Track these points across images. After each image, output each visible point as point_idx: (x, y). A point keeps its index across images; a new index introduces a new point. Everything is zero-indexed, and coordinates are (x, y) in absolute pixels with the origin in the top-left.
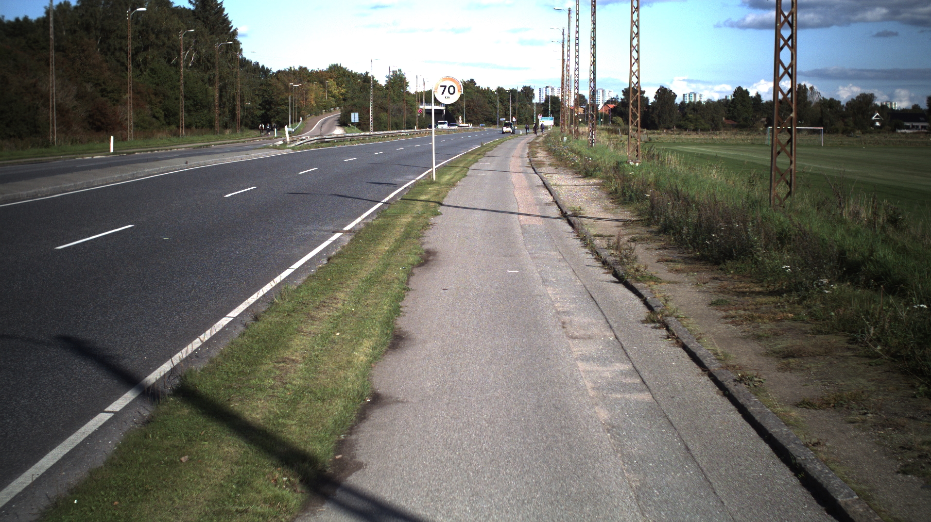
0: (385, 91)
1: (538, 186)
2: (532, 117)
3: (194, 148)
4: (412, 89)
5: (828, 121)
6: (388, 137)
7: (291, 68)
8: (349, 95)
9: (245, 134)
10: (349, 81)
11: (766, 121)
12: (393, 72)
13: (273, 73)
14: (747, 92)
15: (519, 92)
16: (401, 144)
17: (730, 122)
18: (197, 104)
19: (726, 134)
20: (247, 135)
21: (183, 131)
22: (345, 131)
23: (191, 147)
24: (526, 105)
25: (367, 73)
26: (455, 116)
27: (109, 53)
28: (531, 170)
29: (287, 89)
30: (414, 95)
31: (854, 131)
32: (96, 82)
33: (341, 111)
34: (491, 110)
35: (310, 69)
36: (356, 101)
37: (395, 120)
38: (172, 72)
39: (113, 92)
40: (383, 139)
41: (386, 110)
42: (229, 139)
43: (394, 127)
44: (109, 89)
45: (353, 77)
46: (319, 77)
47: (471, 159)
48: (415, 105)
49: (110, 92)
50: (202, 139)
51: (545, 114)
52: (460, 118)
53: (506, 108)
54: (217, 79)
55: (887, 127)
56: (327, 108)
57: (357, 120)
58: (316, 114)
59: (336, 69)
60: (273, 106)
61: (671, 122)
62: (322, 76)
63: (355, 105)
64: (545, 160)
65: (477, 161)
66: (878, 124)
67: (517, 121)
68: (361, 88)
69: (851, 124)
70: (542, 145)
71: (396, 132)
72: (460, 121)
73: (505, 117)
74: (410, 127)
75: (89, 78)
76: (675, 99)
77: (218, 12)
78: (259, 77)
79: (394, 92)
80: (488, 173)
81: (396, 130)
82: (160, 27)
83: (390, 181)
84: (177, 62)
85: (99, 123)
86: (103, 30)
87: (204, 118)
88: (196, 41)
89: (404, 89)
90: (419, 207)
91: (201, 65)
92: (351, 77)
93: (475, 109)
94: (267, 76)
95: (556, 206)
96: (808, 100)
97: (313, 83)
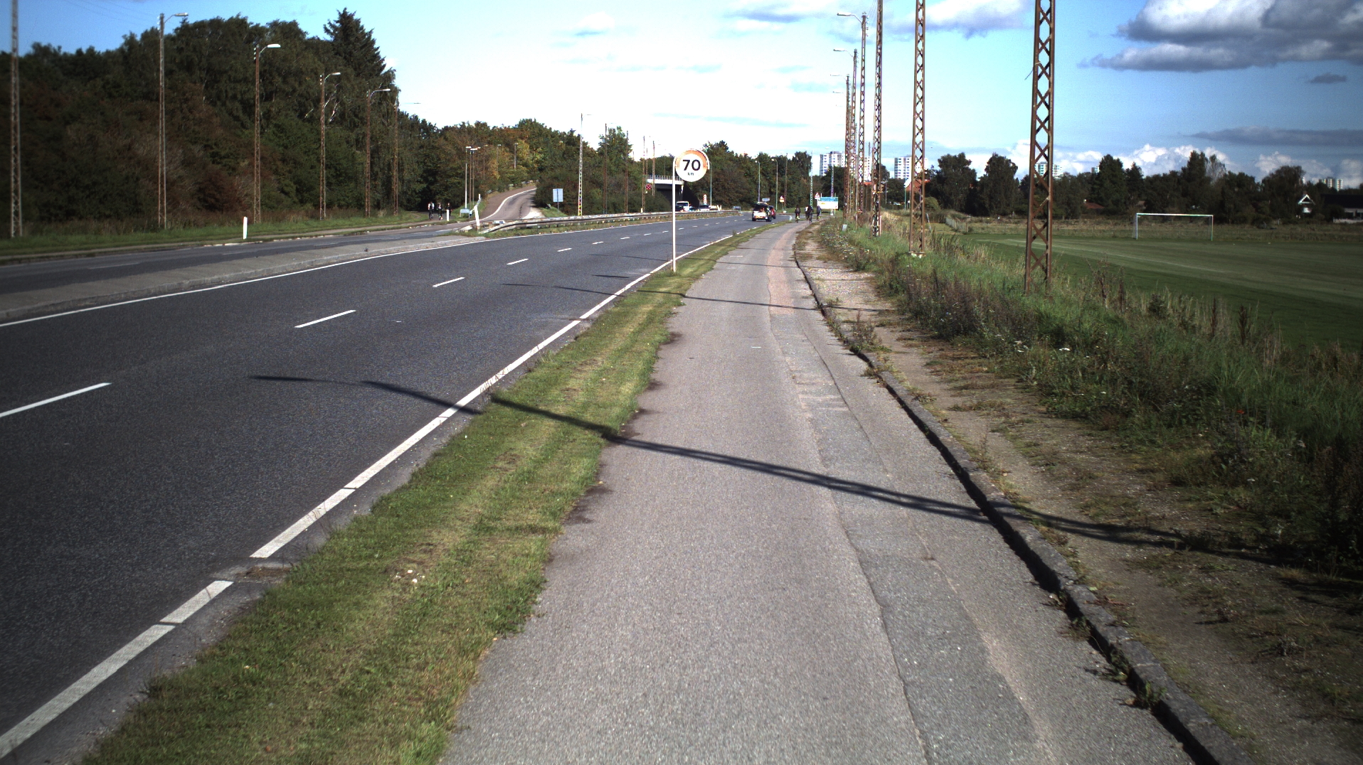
0: (599, 159)
1: (798, 280)
2: (808, 197)
3: (345, 235)
4: (636, 155)
5: (1232, 206)
6: (606, 222)
7: (464, 123)
8: (547, 163)
9: (404, 217)
10: (546, 143)
11: (1145, 204)
12: (610, 130)
13: (438, 130)
14: (1119, 164)
15: (789, 161)
16: (625, 232)
17: (1094, 206)
18: (340, 175)
19: (1085, 222)
20: (407, 219)
21: (323, 212)
22: (543, 213)
23: (341, 233)
24: (799, 180)
25: (572, 132)
26: (698, 192)
27: (219, 103)
28: (794, 264)
29: (462, 154)
30: (638, 164)
31: (1268, 221)
32: (205, 143)
33: (537, 186)
34: (748, 186)
35: (491, 125)
36: (558, 171)
37: (613, 199)
38: (305, 131)
39: (228, 157)
40: (600, 225)
41: (600, 185)
42: (382, 224)
43: (611, 209)
44: (223, 153)
45: (552, 137)
46: (504, 137)
47: (719, 251)
48: (641, 178)
49: (224, 157)
50: (349, 223)
51: (826, 193)
52: (705, 196)
53: (770, 183)
54: (368, 140)
55: (1320, 215)
56: (516, 182)
57: (561, 199)
58: (500, 190)
59: (529, 125)
60: (439, 179)
61: (1008, 205)
62: (509, 135)
63: (556, 178)
64: (814, 253)
65: (726, 254)
66: (1306, 210)
67: (787, 202)
68: (564, 153)
69: (1267, 210)
70: (815, 234)
71: (616, 215)
72: (705, 202)
73: (770, 197)
74: (633, 209)
75: (196, 138)
76: (1015, 172)
77: (365, 45)
78: (419, 137)
79: (611, 160)
80: (741, 266)
81: (616, 213)
82: (289, 67)
83: (620, 275)
84: (311, 117)
85: (213, 200)
86: (209, 70)
87: (350, 194)
88: (339, 88)
89: (626, 155)
90: (659, 298)
91: (346, 120)
92: (550, 137)
93: (726, 185)
94: (429, 135)
95: (813, 299)
96: (1207, 175)
97: (495, 145)
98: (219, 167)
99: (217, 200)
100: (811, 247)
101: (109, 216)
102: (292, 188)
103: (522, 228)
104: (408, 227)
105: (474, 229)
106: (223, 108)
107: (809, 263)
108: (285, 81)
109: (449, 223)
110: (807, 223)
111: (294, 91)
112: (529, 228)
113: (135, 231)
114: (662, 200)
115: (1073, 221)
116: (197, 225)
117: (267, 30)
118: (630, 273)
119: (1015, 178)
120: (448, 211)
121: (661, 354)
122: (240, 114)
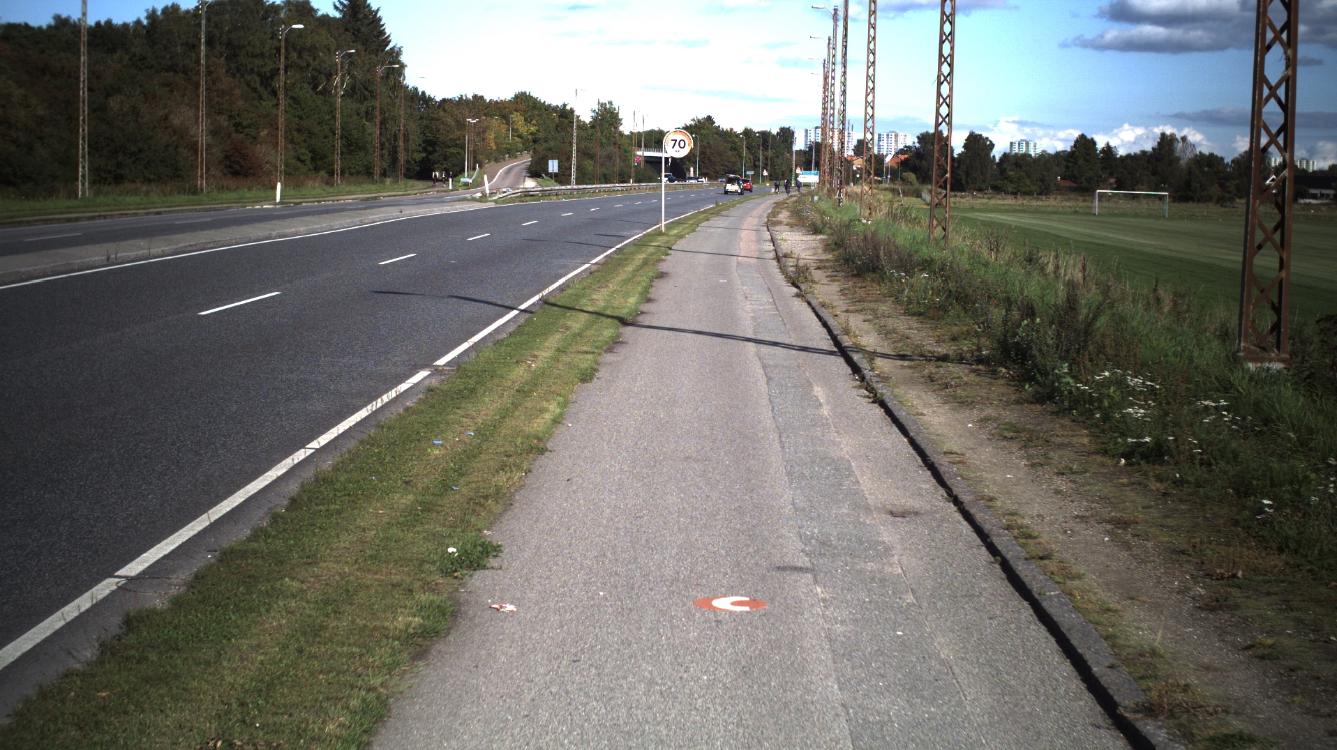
0: (590, 132)
1: (765, 240)
4: (626, 128)
5: (1198, 185)
6: (600, 192)
7: (461, 96)
8: (540, 135)
9: (409, 185)
10: (540, 116)
11: (1116, 182)
12: (602, 104)
13: (436, 102)
14: (1093, 143)
15: (774, 135)
16: (618, 200)
17: (1068, 183)
18: (350, 145)
19: (1056, 199)
20: (411, 187)
21: (338, 179)
22: (539, 183)
23: (358, 198)
24: (782, 154)
25: (565, 105)
26: (685, 166)
29: (461, 125)
30: (628, 137)
31: (1232, 200)
32: (228, 113)
33: (532, 157)
34: (734, 160)
35: (488, 99)
36: (552, 143)
37: (604, 170)
38: (319, 103)
39: (250, 127)
41: (591, 157)
42: (389, 190)
43: (603, 181)
44: (245, 123)
45: (546, 110)
46: (500, 110)
47: (702, 217)
48: (631, 151)
49: (246, 127)
50: (362, 189)
51: (807, 167)
52: (692, 169)
53: (756, 157)
54: (377, 113)
56: (511, 152)
57: (556, 170)
58: (496, 160)
59: (524, 98)
60: (437, 149)
61: (984, 181)
62: (505, 108)
63: (550, 149)
65: (708, 220)
68: (557, 126)
69: (1233, 189)
70: (791, 204)
71: (608, 185)
72: (692, 174)
73: (754, 170)
74: (623, 180)
75: (220, 109)
76: (992, 149)
77: (372, 22)
78: (419, 108)
79: (602, 133)
80: (719, 230)
81: (606, 183)
82: (304, 43)
83: (617, 234)
84: (324, 88)
85: (238, 167)
86: (229, 44)
87: (360, 163)
88: (351, 63)
89: (616, 128)
90: (651, 250)
91: (356, 94)
92: (543, 110)
93: (712, 158)
94: (428, 106)
95: (774, 253)
96: (1177, 155)
97: (492, 118)
98: (242, 135)
99: (242, 167)
100: (784, 216)
101: (154, 180)
102: (307, 156)
103: (525, 196)
104: (416, 194)
105: (484, 195)
106: (242, 80)
107: (777, 228)
108: (300, 57)
109: (452, 190)
110: (785, 196)
111: (308, 65)
112: (532, 195)
113: (179, 193)
114: (650, 172)
115: (1044, 197)
116: (229, 189)
117: (283, 8)
118: (625, 233)
119: (992, 155)
120: (451, 180)
121: (653, 284)
122: (258, 85)
